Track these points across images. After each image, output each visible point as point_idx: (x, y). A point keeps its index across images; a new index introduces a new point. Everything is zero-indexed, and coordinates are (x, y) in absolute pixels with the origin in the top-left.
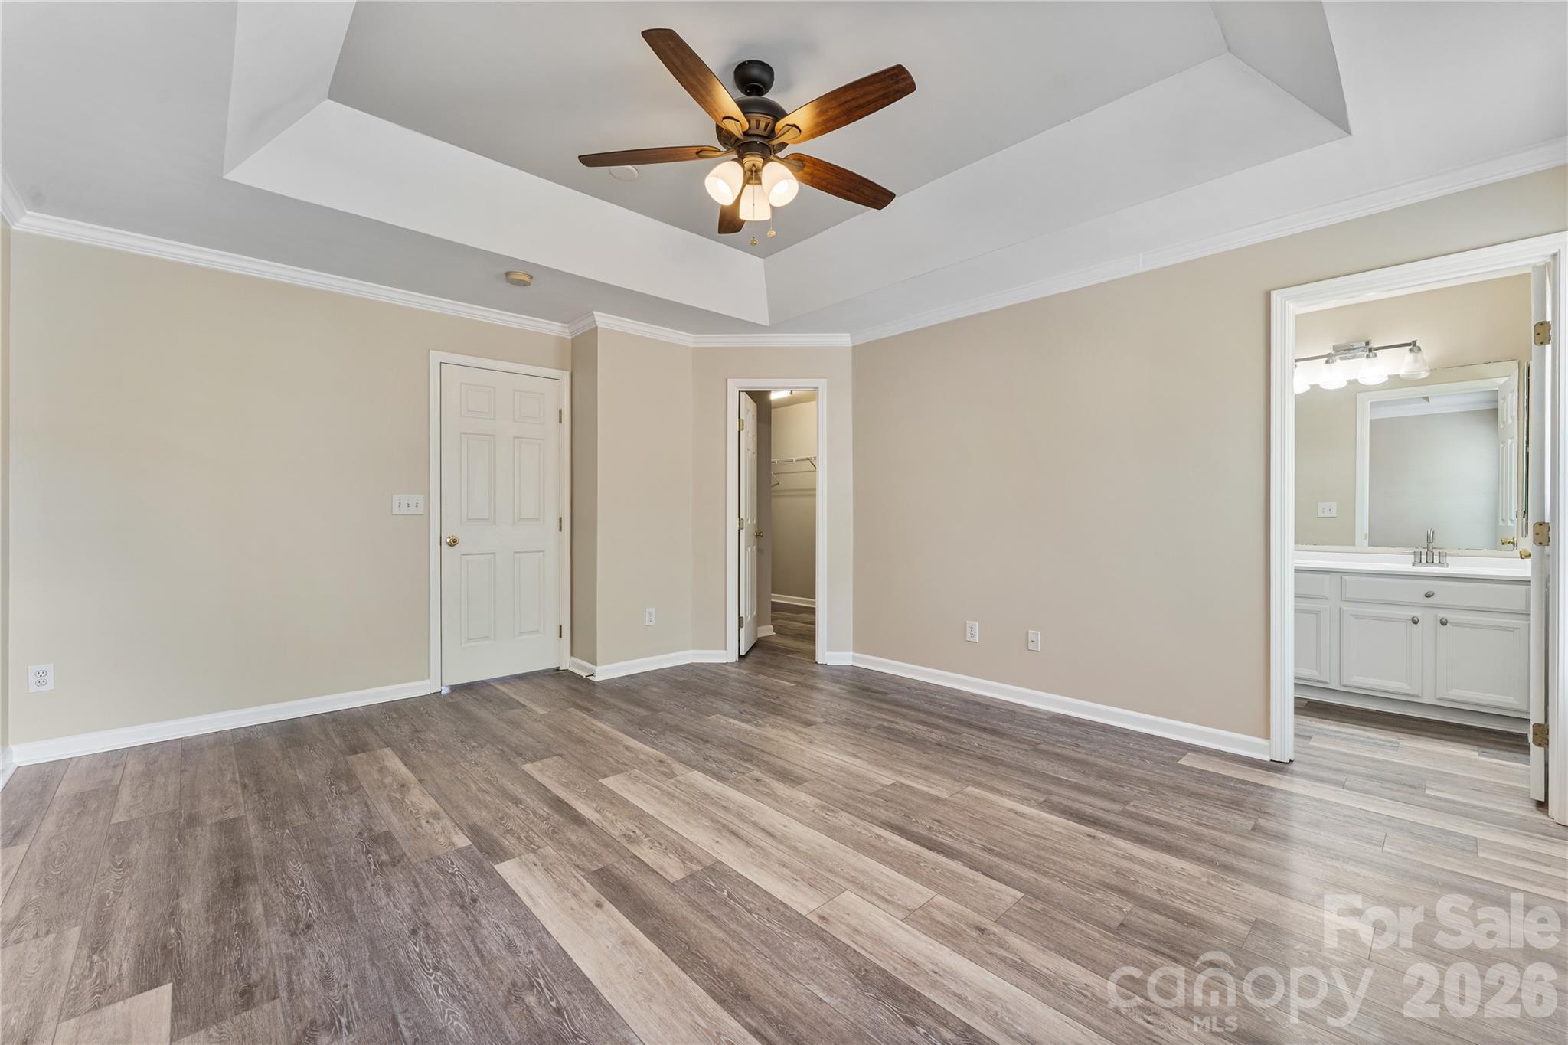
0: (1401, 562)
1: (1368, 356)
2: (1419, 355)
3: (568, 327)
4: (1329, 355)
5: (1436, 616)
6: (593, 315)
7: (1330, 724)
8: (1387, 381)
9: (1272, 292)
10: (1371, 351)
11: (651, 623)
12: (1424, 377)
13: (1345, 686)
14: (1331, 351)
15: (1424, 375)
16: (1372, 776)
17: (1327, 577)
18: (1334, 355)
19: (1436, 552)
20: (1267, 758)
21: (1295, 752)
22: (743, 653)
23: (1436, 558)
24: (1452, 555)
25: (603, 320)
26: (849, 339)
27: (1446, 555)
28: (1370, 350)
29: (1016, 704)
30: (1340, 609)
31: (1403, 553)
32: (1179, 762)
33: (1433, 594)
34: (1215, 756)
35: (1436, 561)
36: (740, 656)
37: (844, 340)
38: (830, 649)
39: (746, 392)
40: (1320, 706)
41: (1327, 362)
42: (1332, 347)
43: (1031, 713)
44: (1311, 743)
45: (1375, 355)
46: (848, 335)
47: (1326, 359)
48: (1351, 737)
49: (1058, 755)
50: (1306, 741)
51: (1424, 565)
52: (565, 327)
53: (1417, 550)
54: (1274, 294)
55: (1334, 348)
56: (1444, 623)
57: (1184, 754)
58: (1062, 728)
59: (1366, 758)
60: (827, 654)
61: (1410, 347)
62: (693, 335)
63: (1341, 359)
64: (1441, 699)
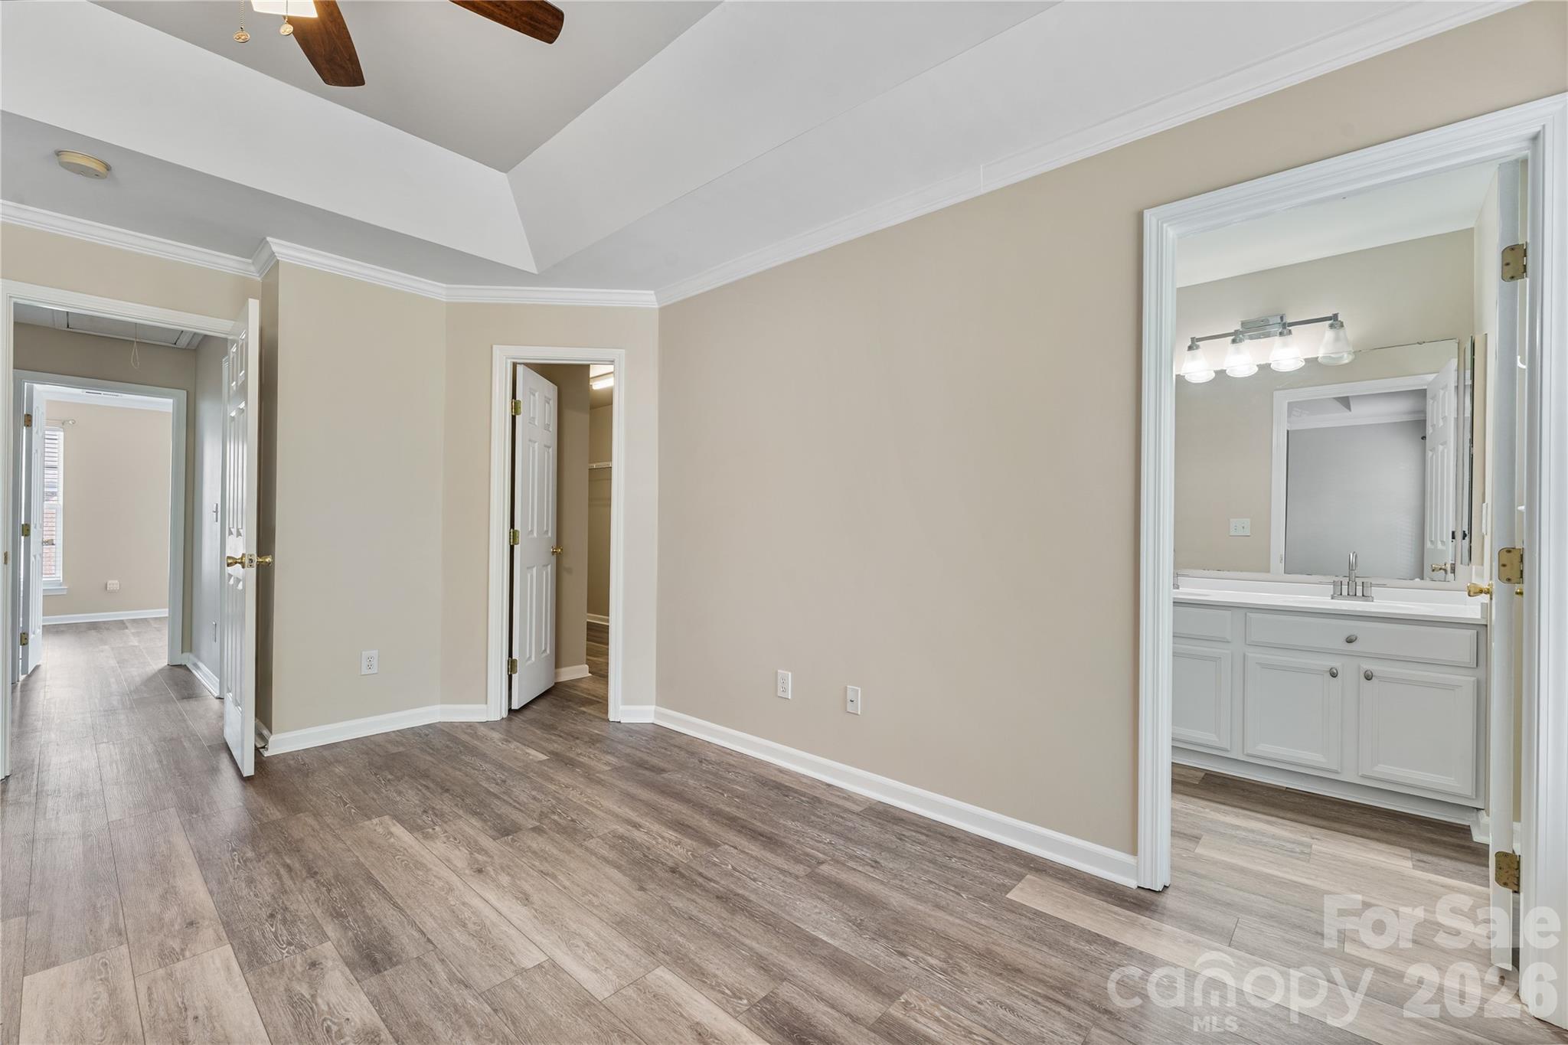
0: (1316, 596)
1: (1281, 334)
2: (1341, 332)
3: (253, 263)
4: (1236, 333)
5: (1359, 667)
6: (267, 242)
7: (1226, 813)
8: (1304, 366)
9: (1145, 211)
10: (1285, 328)
11: (370, 672)
12: (1347, 361)
13: (1249, 755)
14: (1238, 327)
15: (1347, 359)
16: (1272, 917)
17: (1227, 613)
18: (1242, 333)
19: (1359, 581)
20: (1132, 883)
21: (1173, 868)
22: (515, 706)
23: (1359, 588)
24: (1378, 585)
25: (282, 249)
26: (654, 298)
27: (1371, 585)
28: (1284, 325)
29: (829, 785)
30: (1244, 655)
31: (1321, 583)
32: (1007, 896)
33: (1356, 639)
34: (1063, 880)
35: (1359, 593)
36: (510, 710)
37: (647, 299)
38: (627, 701)
39: (527, 365)
40: (1218, 781)
41: (1234, 341)
42: (1240, 323)
43: (840, 802)
44: (1199, 850)
45: (1290, 332)
46: (652, 292)
47: (1232, 338)
48: (1251, 836)
49: (839, 885)
50: (1190, 845)
51: (1345, 598)
52: (249, 263)
53: (1336, 579)
54: (1147, 214)
55: (1243, 324)
56: (1368, 677)
57: (1020, 878)
58: (870, 830)
59: (1268, 878)
60: (621, 707)
61: (1330, 322)
62: (444, 285)
63: (1251, 338)
64: (1364, 777)
